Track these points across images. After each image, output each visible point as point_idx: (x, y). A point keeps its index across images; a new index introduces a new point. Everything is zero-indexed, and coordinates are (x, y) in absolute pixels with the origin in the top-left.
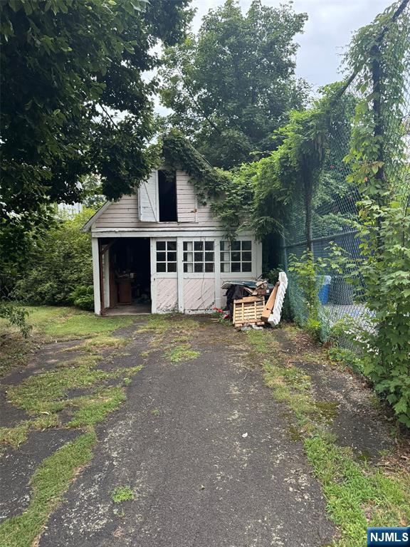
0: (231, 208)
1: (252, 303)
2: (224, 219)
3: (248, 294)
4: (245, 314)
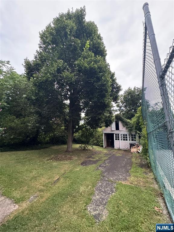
0: (130, 128)
1: (135, 148)
2: (129, 130)
3: (135, 146)
4: (134, 150)
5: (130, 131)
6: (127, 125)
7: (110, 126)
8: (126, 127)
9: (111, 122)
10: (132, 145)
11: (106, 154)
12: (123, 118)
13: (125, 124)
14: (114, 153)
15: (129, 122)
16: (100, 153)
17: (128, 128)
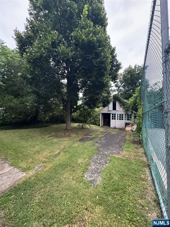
0: (127, 108)
1: (130, 127)
2: (125, 110)
3: (129, 125)
4: (128, 129)
5: (127, 111)
6: (124, 105)
7: (107, 106)
8: (123, 108)
9: (108, 103)
10: (127, 124)
11: (102, 132)
12: (120, 98)
13: (122, 104)
14: (110, 131)
15: (126, 102)
16: (97, 131)
17: (125, 108)
